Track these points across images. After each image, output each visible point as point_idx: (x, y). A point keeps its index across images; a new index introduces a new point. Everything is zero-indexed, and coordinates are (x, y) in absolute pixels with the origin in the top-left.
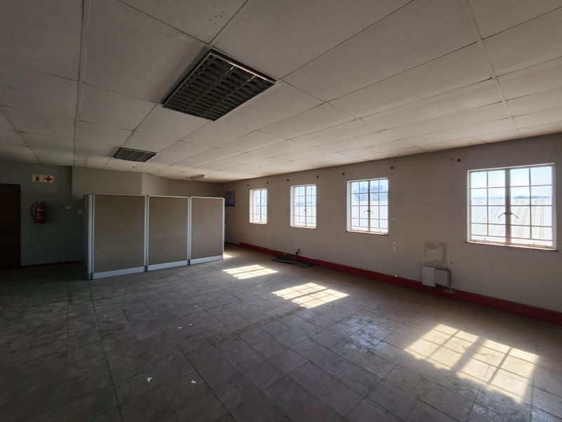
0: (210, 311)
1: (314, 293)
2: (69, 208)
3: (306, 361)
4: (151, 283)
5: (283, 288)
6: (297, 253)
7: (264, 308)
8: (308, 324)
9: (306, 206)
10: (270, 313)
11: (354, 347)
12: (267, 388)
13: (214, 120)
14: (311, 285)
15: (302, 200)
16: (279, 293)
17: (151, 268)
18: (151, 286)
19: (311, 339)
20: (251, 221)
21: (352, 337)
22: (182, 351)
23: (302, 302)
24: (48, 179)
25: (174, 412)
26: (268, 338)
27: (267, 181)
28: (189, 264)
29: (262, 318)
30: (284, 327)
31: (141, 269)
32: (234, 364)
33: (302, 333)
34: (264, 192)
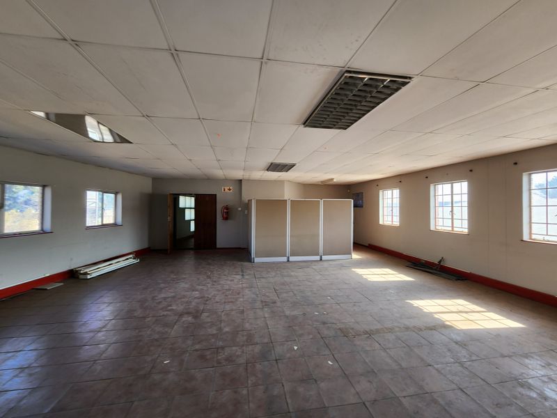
0: (341, 305)
1: (466, 312)
2: (240, 209)
3: (454, 386)
4: (293, 271)
5: (421, 299)
6: (440, 262)
7: (398, 315)
8: (457, 346)
9: (452, 207)
10: (407, 322)
11: (534, 395)
12: (404, 397)
13: (346, 129)
14: (461, 302)
15: (448, 199)
16: (417, 303)
17: (292, 259)
18: (292, 274)
19: (461, 364)
20: (381, 222)
21: (530, 381)
22: (319, 333)
23: (447, 319)
24: (230, 190)
25: (316, 381)
26: (404, 347)
27: (401, 180)
28: (321, 260)
29: (396, 324)
30: (423, 341)
31: (285, 259)
32: (367, 361)
33: (449, 354)
34: (396, 192)
